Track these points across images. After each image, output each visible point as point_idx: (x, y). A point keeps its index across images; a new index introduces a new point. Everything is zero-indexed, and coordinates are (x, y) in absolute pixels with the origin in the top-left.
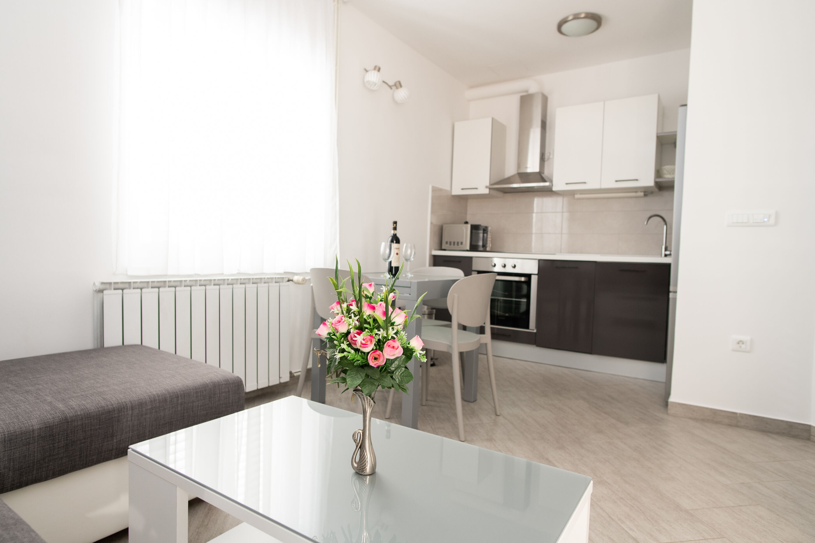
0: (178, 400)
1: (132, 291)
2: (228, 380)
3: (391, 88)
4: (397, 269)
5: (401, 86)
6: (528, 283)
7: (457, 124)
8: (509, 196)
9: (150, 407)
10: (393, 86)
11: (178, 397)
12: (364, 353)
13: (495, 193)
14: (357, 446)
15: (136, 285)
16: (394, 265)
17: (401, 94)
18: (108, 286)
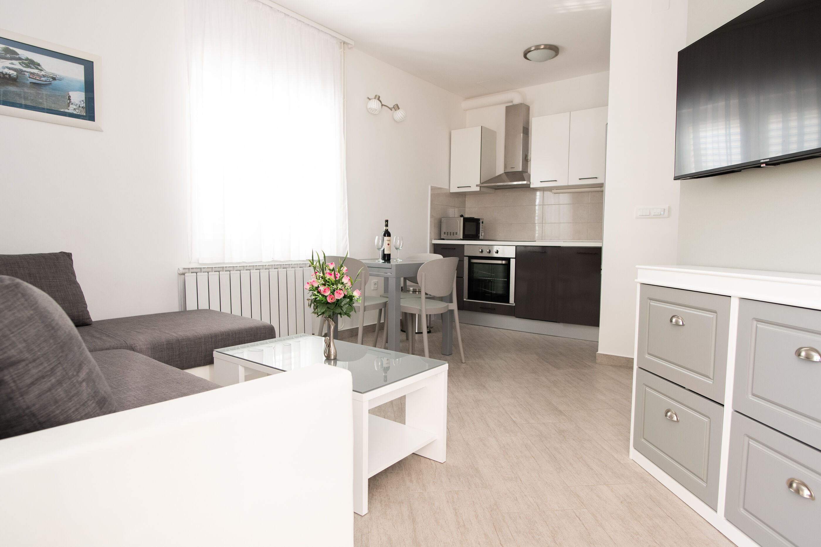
0: (236, 336)
1: (202, 274)
2: (265, 326)
3: (392, 110)
4: (389, 255)
5: (399, 108)
6: (508, 265)
7: (453, 132)
8: (499, 192)
9: (221, 338)
10: (392, 108)
11: (236, 334)
12: (325, 296)
13: (484, 190)
14: (327, 345)
15: (205, 270)
16: (386, 252)
17: (399, 115)
18: (187, 271)
